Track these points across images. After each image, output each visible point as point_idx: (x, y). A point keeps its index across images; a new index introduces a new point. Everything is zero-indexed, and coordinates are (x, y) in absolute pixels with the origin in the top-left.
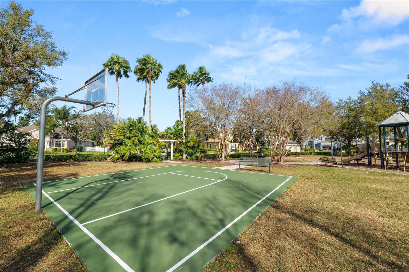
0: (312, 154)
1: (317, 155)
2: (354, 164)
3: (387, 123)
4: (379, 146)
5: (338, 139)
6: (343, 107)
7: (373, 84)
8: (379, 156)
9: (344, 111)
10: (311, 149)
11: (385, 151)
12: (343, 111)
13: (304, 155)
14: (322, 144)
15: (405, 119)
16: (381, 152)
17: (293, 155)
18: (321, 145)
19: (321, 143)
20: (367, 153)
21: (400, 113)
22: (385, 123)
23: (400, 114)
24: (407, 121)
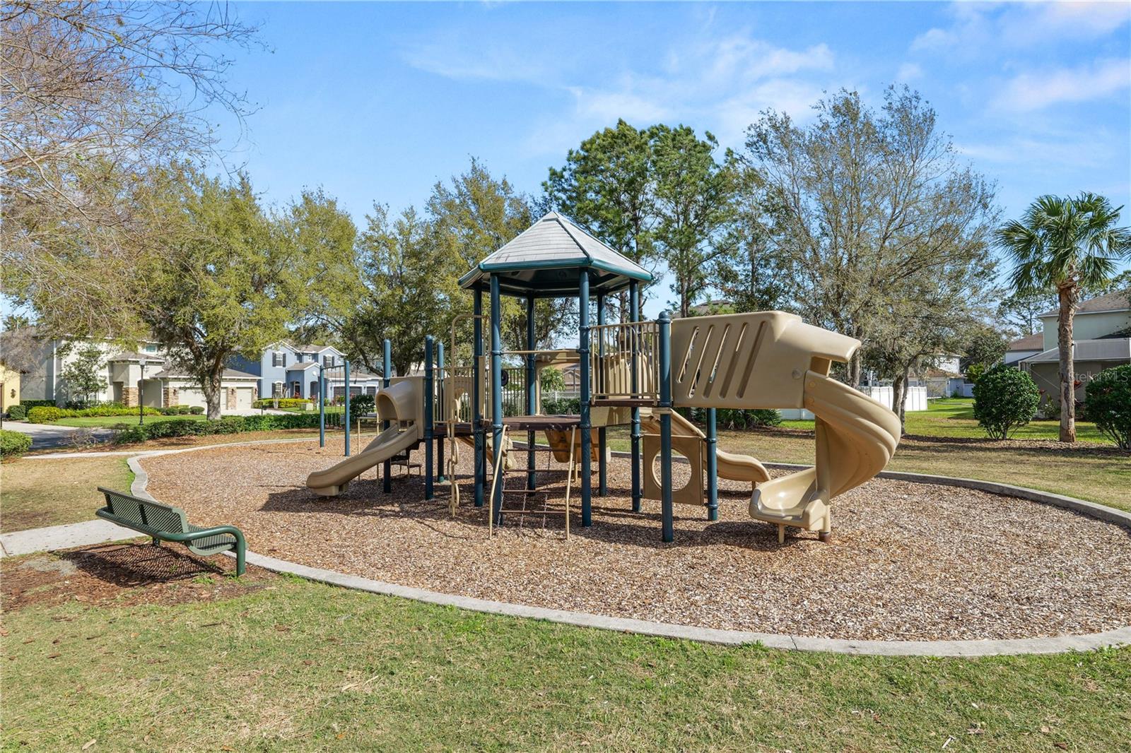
0: (264, 424)
1: (287, 427)
2: (374, 481)
3: (510, 260)
4: (471, 387)
5: (367, 361)
6: (386, 242)
7: (474, 169)
8: (472, 437)
9: (390, 255)
10: (293, 400)
11: (494, 422)
12: (387, 255)
13: (217, 432)
14: (333, 381)
15: (578, 244)
16: (479, 423)
17: (164, 436)
18: (329, 385)
19: (331, 379)
20: (426, 430)
21: (558, 221)
22: (502, 261)
23: (555, 222)
24: (585, 252)
